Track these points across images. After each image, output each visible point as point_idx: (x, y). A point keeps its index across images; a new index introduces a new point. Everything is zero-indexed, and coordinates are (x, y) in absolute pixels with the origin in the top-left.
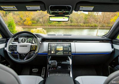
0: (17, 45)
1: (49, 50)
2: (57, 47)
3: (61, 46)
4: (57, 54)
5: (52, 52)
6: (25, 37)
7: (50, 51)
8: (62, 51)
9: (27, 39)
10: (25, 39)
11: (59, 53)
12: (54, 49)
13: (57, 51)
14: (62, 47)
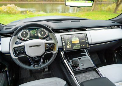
1: (64, 44)
2: (72, 39)
3: (76, 37)
4: (74, 48)
5: (68, 47)
7: (64, 45)
11: (76, 47)
12: (69, 43)
13: (73, 45)
14: (78, 38)
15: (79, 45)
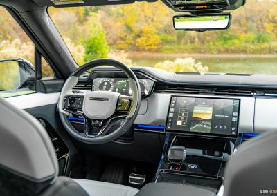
0: (83, 97)
1: (171, 115)
2: (196, 108)
3: (206, 105)
4: (192, 129)
5: (179, 123)
6: (110, 77)
7: (171, 118)
8: (208, 120)
9: (115, 82)
10: (108, 82)
11: (198, 128)
12: (185, 115)
13: (192, 120)
14: (211, 109)
15: (210, 124)
